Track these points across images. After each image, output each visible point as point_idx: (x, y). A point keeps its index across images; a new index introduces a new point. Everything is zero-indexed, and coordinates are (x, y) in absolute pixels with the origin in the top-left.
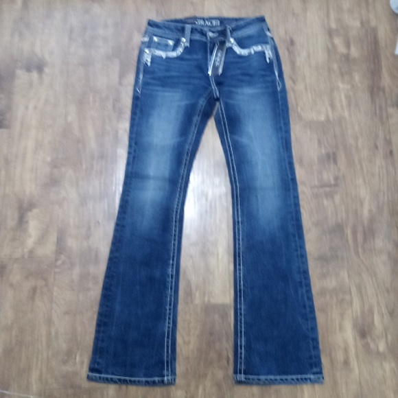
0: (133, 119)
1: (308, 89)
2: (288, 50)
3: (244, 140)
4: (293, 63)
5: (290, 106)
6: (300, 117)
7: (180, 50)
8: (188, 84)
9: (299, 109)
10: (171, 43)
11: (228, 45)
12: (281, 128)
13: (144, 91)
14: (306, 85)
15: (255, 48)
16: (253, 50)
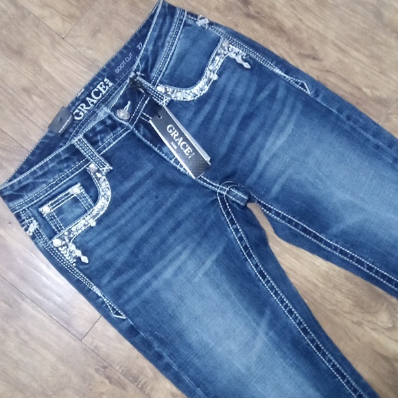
0: (165, 369)
1: (343, 46)
2: (248, 16)
3: (350, 220)
4: (279, 30)
5: (349, 99)
6: (381, 101)
7: (104, 187)
8: (178, 225)
9: (368, 91)
10: (76, 190)
11: (163, 103)
12: (377, 147)
13: (127, 308)
14: (335, 45)
15: (211, 68)
16: (212, 74)
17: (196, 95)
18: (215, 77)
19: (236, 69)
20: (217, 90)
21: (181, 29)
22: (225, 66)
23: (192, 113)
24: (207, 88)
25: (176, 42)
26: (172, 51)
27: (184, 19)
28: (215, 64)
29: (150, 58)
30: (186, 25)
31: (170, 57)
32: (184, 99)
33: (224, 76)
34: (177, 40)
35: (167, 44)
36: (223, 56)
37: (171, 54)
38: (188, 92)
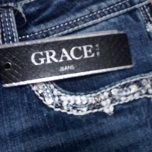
15: (114, 92)
16: (109, 101)
17: (61, 107)
18: (108, 109)
19: (146, 125)
20: (94, 129)
21: (121, 12)
22: (134, 108)
23: (30, 124)
24: (84, 111)
25: (99, 20)
26: (85, 25)
27: (137, 6)
28: (124, 93)
29: (51, 9)
30: (132, 13)
31: (76, 28)
32: (42, 95)
33: (121, 119)
34: (104, 18)
35: (86, 11)
36: (144, 92)
37: (80, 26)
38: (56, 92)
